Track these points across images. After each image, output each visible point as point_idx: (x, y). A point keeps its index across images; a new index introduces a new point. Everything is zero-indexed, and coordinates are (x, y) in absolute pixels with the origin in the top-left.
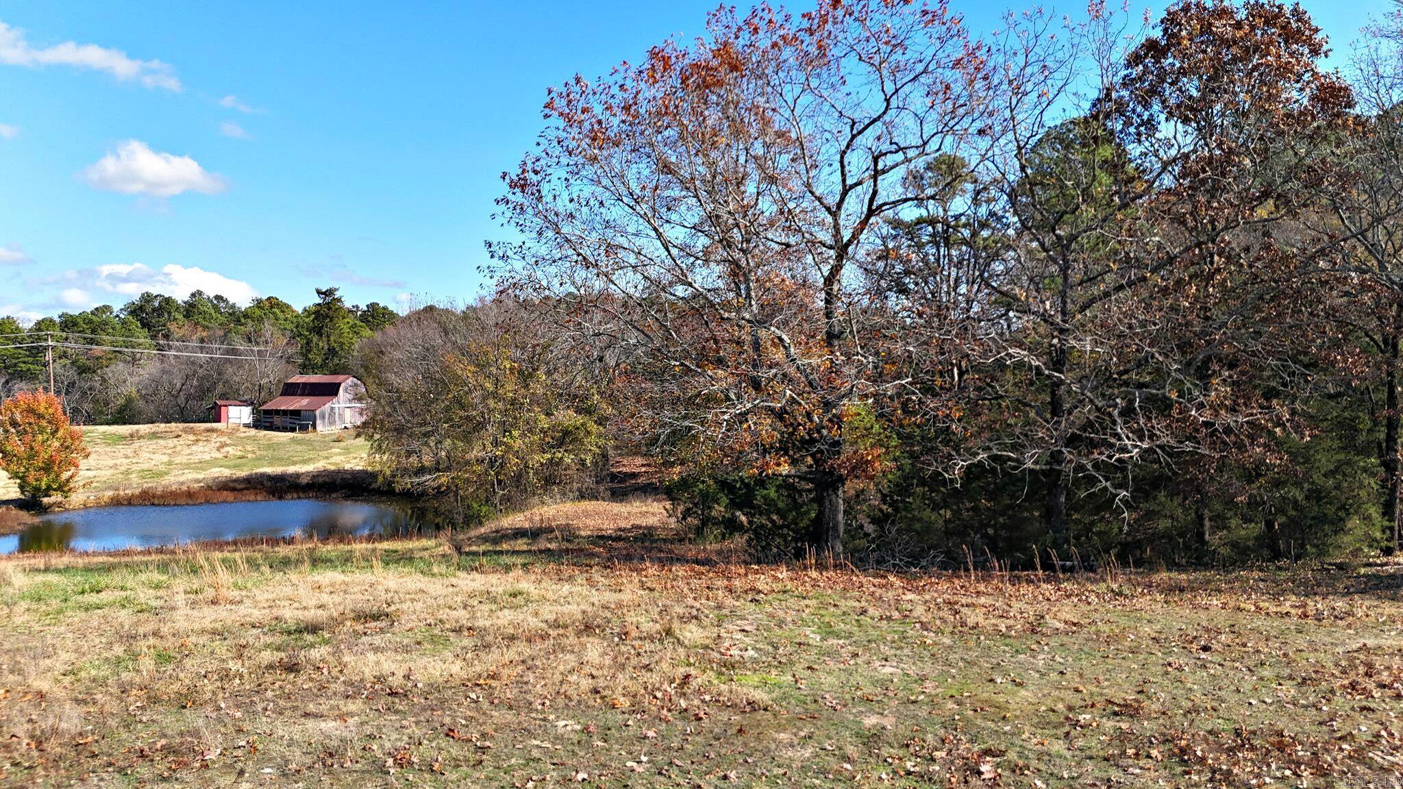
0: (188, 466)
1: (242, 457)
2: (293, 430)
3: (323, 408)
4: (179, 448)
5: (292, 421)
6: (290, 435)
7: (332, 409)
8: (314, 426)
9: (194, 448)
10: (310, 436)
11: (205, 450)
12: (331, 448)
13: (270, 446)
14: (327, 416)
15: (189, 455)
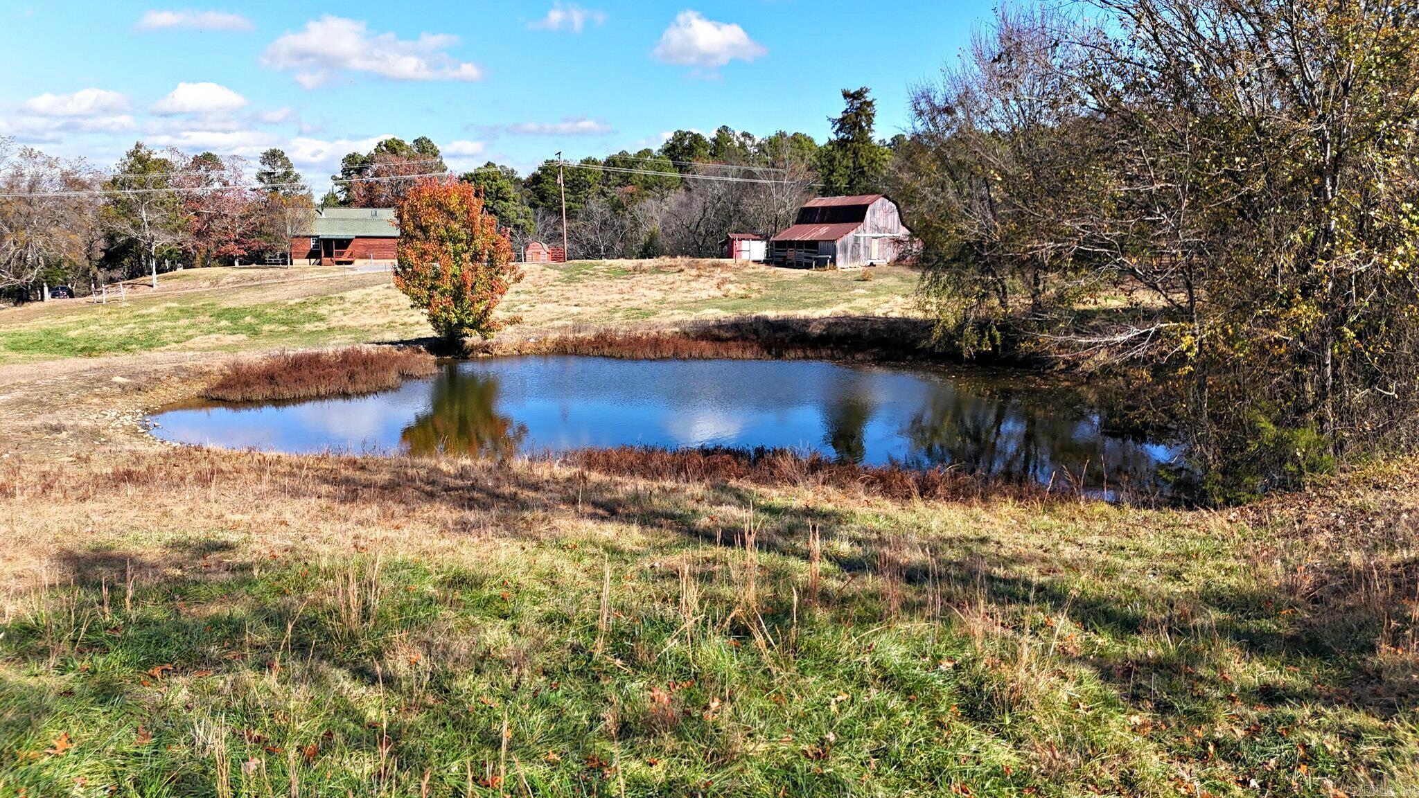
0: (681, 306)
1: (745, 297)
2: (808, 266)
3: (845, 238)
4: (678, 284)
5: (808, 255)
6: (805, 272)
7: (856, 239)
8: (834, 261)
9: (693, 284)
10: (827, 273)
11: (705, 288)
12: (853, 288)
13: (780, 285)
14: (849, 249)
15: (686, 292)
